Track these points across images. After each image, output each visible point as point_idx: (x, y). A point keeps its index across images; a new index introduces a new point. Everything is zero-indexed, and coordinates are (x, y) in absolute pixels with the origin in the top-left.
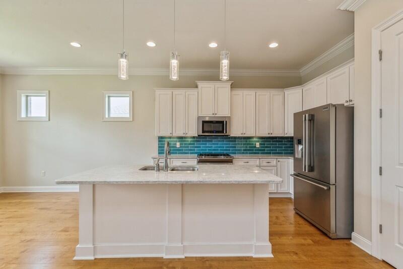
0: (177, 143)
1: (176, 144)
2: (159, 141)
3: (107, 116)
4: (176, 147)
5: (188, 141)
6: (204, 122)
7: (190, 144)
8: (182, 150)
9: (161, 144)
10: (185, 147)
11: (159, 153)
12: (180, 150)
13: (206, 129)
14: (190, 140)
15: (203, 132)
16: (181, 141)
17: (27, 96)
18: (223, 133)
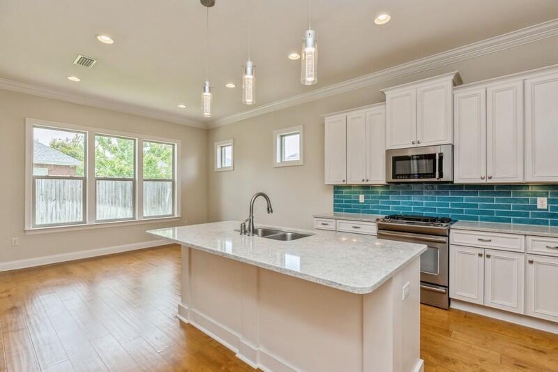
0: (361, 196)
1: (358, 197)
2: (335, 192)
3: (278, 161)
4: (358, 202)
5: (377, 193)
6: (396, 159)
7: (381, 198)
8: (368, 207)
9: (338, 197)
10: (373, 202)
11: (335, 210)
12: (365, 207)
13: (399, 171)
14: (380, 190)
15: (395, 176)
16: (367, 192)
17: (222, 147)
18: (435, 177)
